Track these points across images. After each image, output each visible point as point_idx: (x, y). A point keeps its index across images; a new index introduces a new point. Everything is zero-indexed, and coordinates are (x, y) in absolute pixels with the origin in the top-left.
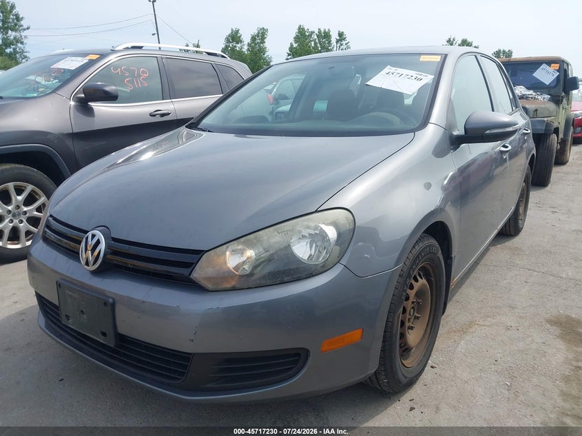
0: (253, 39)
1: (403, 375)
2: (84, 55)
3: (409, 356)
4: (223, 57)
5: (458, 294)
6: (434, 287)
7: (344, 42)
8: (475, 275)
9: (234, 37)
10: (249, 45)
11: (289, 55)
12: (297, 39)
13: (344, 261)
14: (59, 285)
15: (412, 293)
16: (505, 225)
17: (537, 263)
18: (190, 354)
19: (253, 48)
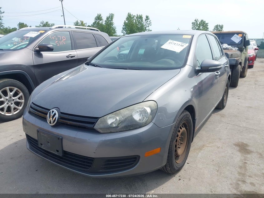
0: (108, 18)
1: (176, 167)
2: (38, 31)
3: (178, 159)
4: (97, 30)
5: (198, 134)
6: (188, 131)
7: (148, 21)
8: (206, 126)
9: (99, 18)
10: (105, 21)
11: (124, 26)
12: (127, 19)
13: (153, 121)
14: (38, 131)
15: (179, 134)
16: (218, 105)
17: (231, 121)
18: (93, 158)
19: (107, 23)
